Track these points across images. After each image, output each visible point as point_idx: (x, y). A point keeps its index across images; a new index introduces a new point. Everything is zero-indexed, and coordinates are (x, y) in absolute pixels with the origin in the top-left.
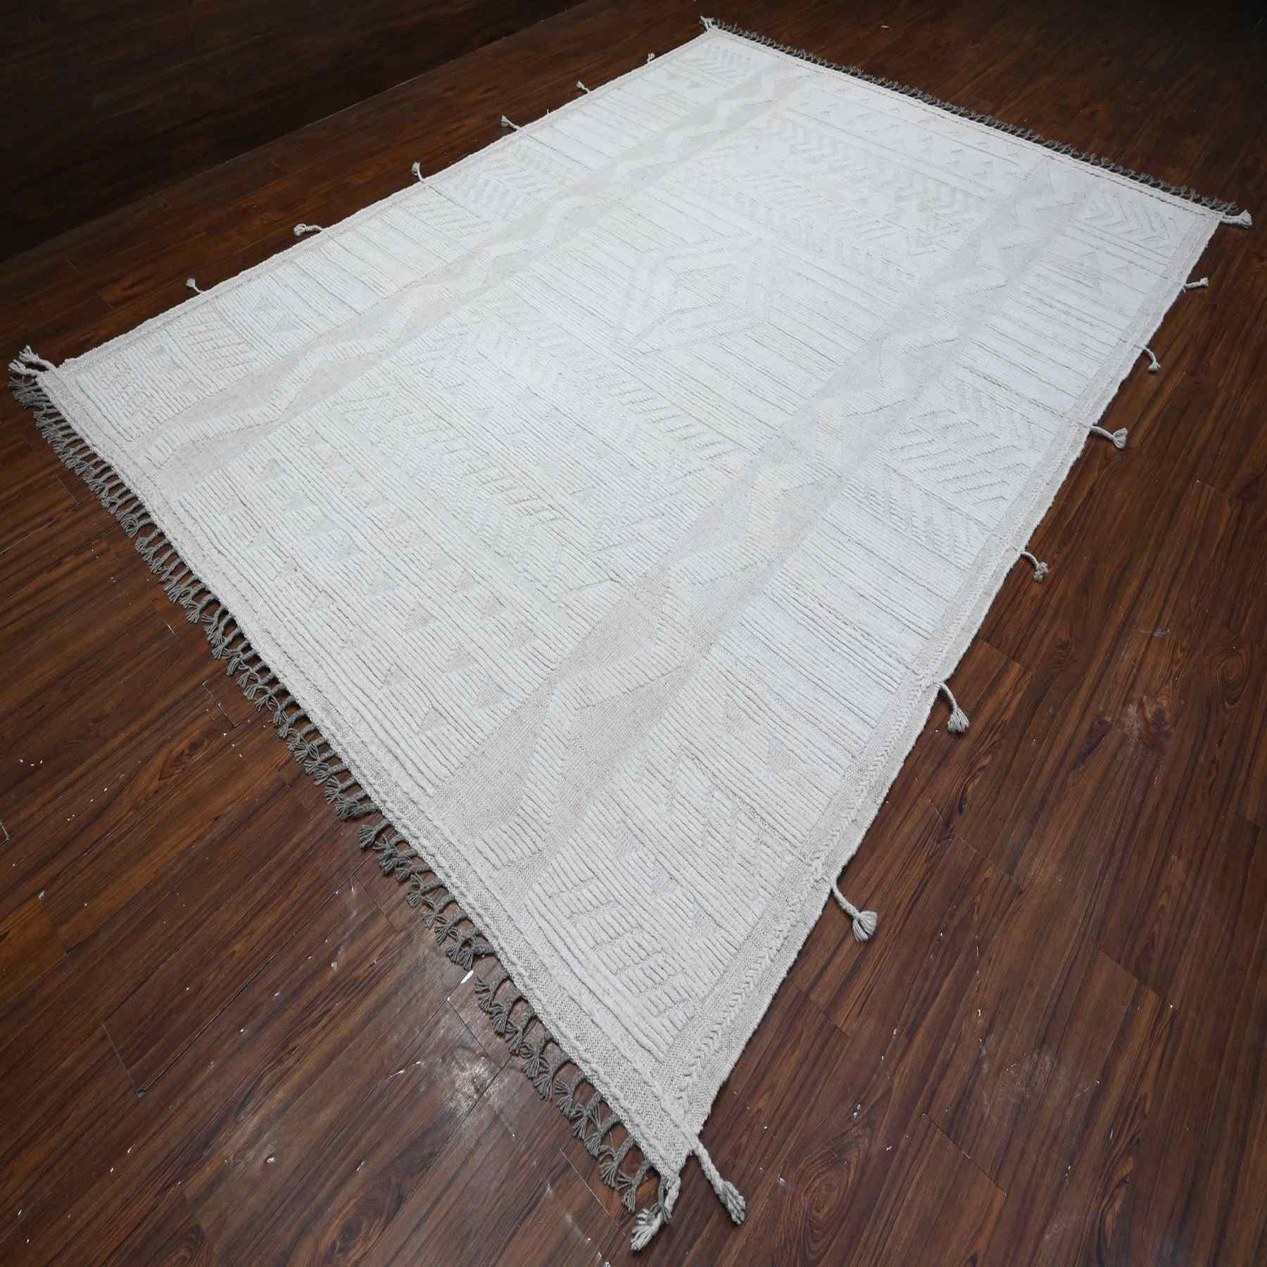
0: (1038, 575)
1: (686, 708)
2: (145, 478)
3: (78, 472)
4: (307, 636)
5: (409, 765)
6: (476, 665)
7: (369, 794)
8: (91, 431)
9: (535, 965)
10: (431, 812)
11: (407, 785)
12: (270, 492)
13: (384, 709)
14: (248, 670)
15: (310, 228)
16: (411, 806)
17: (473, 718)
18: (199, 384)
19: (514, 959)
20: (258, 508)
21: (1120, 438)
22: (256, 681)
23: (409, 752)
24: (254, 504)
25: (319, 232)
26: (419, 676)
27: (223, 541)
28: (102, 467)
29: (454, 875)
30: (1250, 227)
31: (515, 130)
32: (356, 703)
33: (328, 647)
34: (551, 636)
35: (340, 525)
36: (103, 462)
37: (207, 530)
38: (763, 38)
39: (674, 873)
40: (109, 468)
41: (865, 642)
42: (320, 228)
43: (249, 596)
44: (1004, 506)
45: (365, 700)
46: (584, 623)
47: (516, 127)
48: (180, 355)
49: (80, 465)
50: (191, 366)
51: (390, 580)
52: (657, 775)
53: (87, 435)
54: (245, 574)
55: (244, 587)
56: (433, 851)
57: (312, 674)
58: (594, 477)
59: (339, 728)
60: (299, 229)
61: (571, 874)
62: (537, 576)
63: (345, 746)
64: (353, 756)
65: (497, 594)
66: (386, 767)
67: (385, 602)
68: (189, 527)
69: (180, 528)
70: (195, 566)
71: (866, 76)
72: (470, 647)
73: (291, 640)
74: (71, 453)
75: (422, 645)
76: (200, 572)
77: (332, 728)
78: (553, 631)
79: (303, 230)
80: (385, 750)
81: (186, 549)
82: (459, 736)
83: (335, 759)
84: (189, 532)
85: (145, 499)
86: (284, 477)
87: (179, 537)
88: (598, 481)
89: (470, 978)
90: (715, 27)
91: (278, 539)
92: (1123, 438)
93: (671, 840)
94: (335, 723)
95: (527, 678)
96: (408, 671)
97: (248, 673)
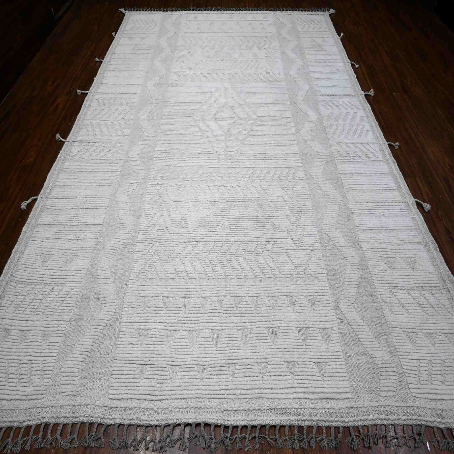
0: (396, 147)
1: (376, 273)
2: (77, 407)
3: (27, 448)
4: (243, 392)
5: (335, 396)
6: (311, 329)
7: (335, 425)
8: (11, 417)
9: (439, 413)
10: (359, 404)
11: (341, 404)
12: (152, 346)
13: (302, 385)
14: (236, 438)
15: (29, 201)
16: (352, 410)
17: (331, 351)
18: (51, 329)
19: (433, 419)
20: (155, 359)
21: (372, 92)
22: (245, 438)
23: (330, 390)
24: (152, 359)
25: (36, 200)
26: (299, 356)
27: (158, 393)
28: (42, 429)
29: (390, 417)
30: (335, 13)
31: (87, 94)
32: (291, 396)
33: (256, 386)
34: (320, 291)
35: (201, 328)
36: (38, 426)
37: (144, 397)
38: (149, 8)
39: (429, 331)
40: (47, 425)
41: (387, 204)
42: (36, 197)
43: (199, 405)
44: (371, 133)
45: (293, 390)
46: (323, 275)
47: (86, 92)
48: (24, 323)
49: (25, 443)
50: (37, 323)
51: (245, 330)
52: (394, 304)
53: (11, 422)
54: (185, 396)
55: (192, 403)
56: (376, 417)
57: (263, 406)
58: (268, 217)
59: (298, 414)
60: (24, 206)
61: (412, 368)
62: (291, 273)
63: (309, 418)
64: (316, 418)
65: (287, 294)
66: (329, 407)
67: (254, 342)
68: (131, 406)
69: (128, 411)
70: (157, 420)
71: (198, 9)
72: (302, 325)
73: (238, 402)
74: (10, 442)
75: (286, 343)
76: (163, 420)
77: (295, 417)
78: (318, 288)
79: (26, 204)
80: (319, 401)
81: (143, 418)
82: (335, 363)
83: (310, 428)
84: (135, 408)
85: (90, 418)
86: (151, 332)
87: (133, 416)
88: (271, 217)
89: (429, 445)
90: (127, 11)
91: (182, 363)
92: (373, 92)
93: (418, 322)
94: (294, 414)
95: (329, 315)
96: (292, 360)
97: (238, 439)
